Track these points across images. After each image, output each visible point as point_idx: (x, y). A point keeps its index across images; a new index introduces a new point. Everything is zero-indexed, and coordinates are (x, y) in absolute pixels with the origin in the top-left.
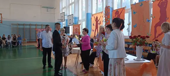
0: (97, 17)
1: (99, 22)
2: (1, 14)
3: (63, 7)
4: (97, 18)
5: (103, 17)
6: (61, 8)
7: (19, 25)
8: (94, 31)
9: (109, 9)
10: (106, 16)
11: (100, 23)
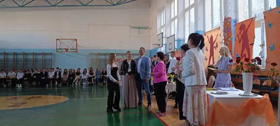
0: (211, 36)
1: (215, 45)
2: (76, 40)
3: (162, 24)
4: (212, 38)
5: (220, 36)
6: (158, 27)
7: (100, 54)
8: (208, 60)
9: (230, 22)
10: (226, 35)
11: (217, 46)
